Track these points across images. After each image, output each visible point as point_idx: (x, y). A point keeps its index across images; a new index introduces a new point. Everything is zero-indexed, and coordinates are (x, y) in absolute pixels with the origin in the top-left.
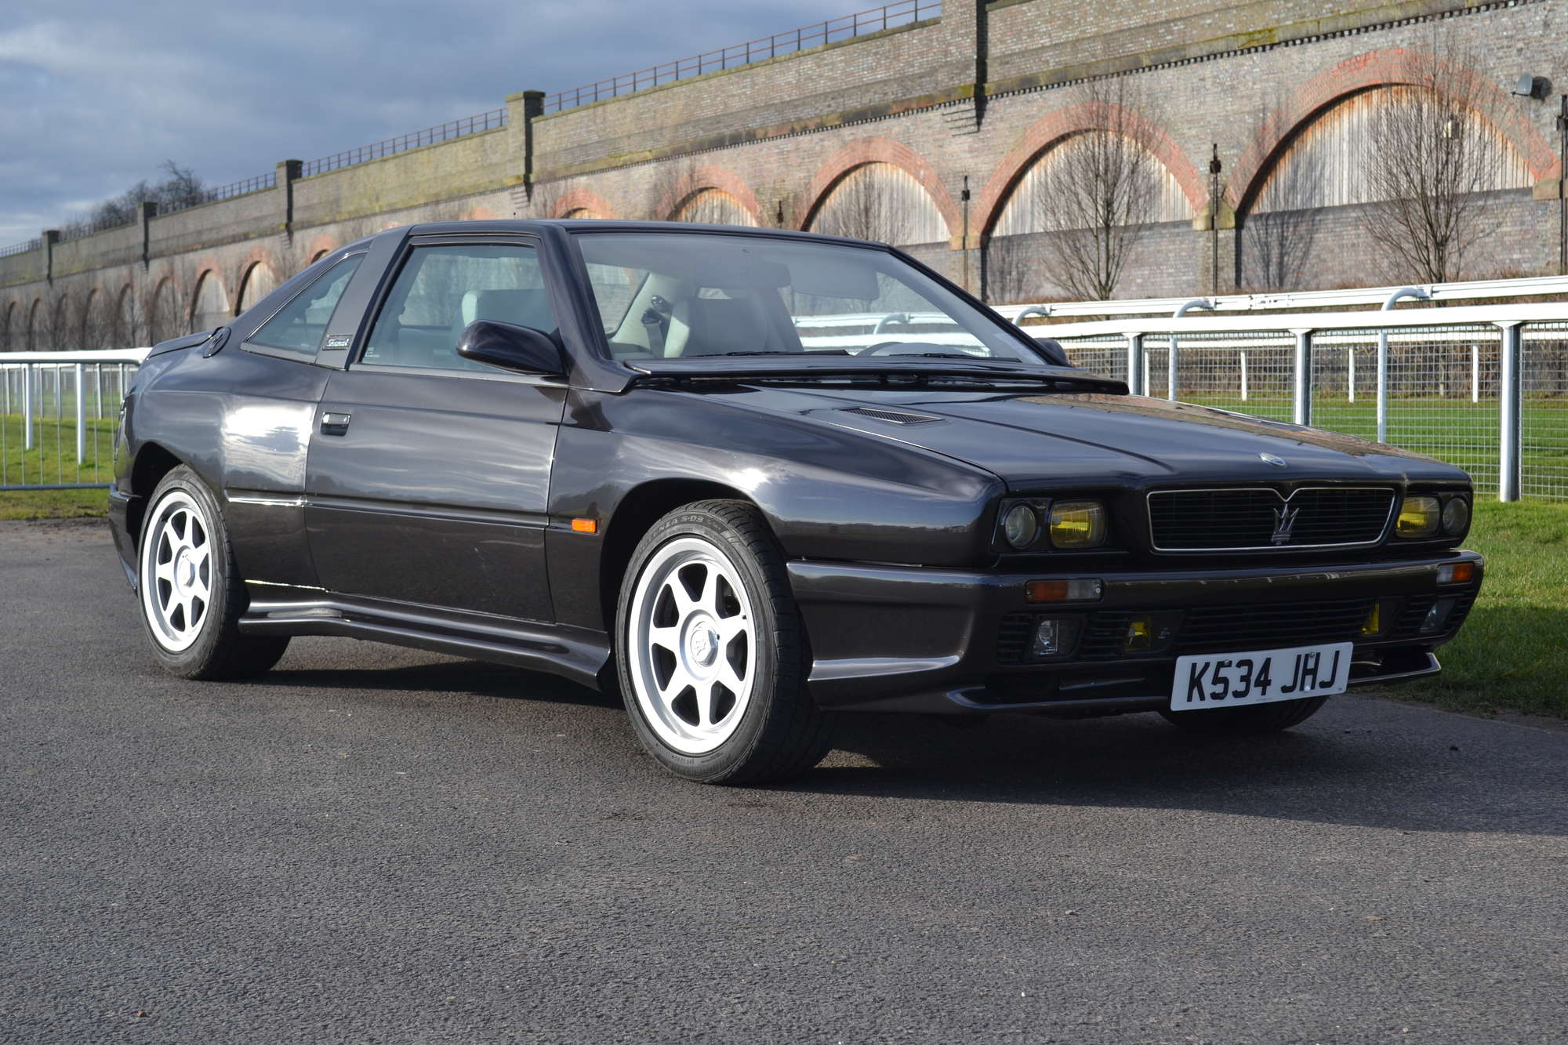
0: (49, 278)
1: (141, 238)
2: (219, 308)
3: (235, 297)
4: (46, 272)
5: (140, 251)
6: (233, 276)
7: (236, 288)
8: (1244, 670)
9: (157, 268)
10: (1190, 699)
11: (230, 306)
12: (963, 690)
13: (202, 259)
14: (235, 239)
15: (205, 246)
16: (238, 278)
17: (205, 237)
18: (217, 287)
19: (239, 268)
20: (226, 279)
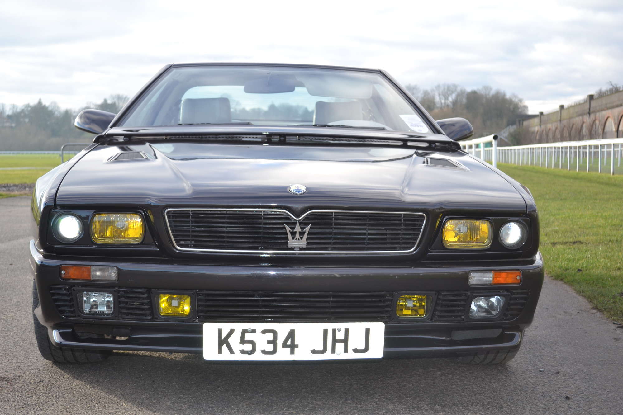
0: (560, 120)
1: (588, 107)
2: (612, 129)
3: (617, 126)
4: (559, 118)
5: (588, 111)
6: (616, 119)
7: (617, 123)
8: (270, 336)
9: (592, 116)
10: (220, 351)
11: (615, 129)
12: (61, 331)
13: (606, 113)
14: (618, 106)
15: (608, 109)
16: (618, 119)
17: (608, 106)
18: (611, 122)
19: (618, 116)
20: (614, 119)
